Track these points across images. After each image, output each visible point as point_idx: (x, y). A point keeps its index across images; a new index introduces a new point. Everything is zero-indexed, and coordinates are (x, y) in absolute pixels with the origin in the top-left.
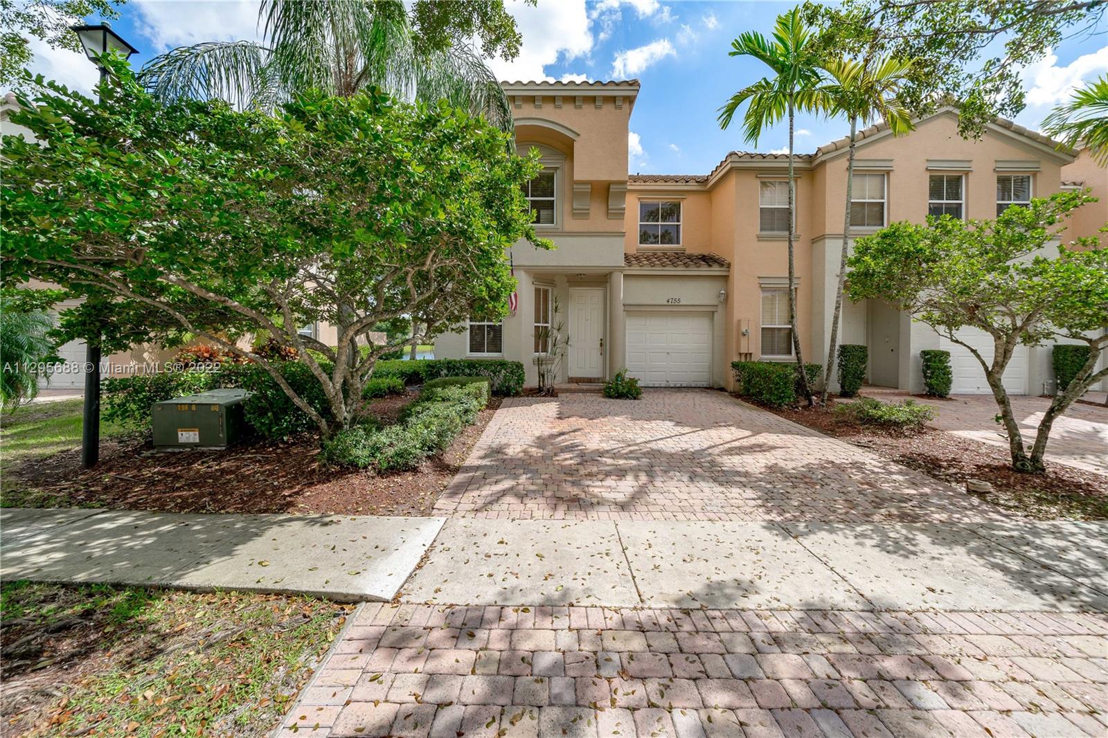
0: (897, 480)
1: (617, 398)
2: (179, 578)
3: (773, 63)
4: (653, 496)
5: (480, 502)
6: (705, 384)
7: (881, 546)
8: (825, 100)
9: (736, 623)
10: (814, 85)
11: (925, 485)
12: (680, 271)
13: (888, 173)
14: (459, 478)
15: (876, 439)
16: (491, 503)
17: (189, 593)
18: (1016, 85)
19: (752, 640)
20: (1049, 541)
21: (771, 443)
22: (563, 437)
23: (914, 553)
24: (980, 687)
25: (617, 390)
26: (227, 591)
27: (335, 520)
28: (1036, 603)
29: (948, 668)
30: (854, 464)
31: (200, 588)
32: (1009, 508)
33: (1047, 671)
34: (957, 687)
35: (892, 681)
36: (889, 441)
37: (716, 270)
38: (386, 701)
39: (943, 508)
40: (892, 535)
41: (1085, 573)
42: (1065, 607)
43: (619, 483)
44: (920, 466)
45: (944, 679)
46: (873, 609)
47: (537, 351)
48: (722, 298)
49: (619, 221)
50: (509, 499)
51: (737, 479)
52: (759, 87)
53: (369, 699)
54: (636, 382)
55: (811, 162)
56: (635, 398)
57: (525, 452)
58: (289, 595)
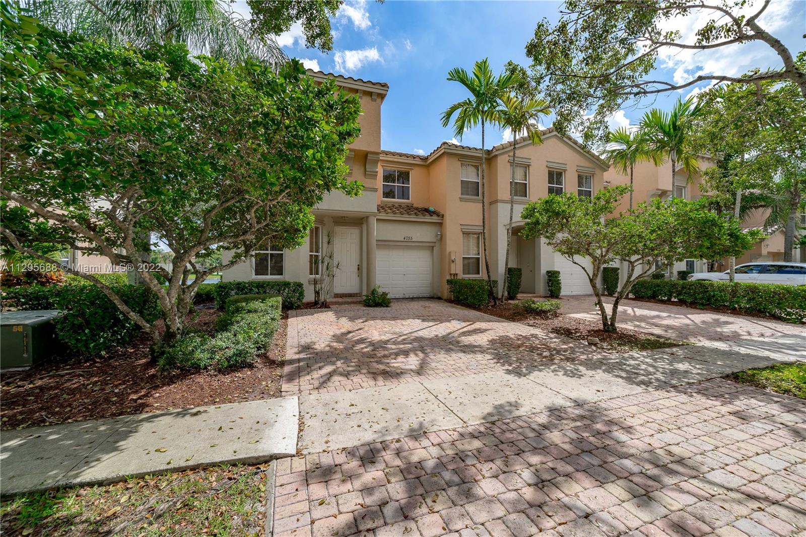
0: (555, 342)
1: (374, 306)
2: (76, 476)
3: (473, 90)
4: (433, 365)
5: (316, 384)
6: (428, 295)
7: (565, 374)
8: (499, 118)
9: (520, 423)
10: (495, 108)
11: (570, 343)
12: (413, 218)
13: (529, 166)
14: (287, 369)
15: (536, 321)
16: (324, 382)
17: (96, 486)
18: (607, 127)
19: (534, 429)
20: (632, 362)
21: (484, 328)
22: (351, 335)
23: (582, 376)
24: (638, 428)
25: (374, 301)
26: (141, 476)
27: (202, 410)
28: (639, 389)
29: (622, 422)
30: (532, 335)
31: (107, 479)
32: (609, 350)
33: (658, 416)
34: (629, 429)
35: (604, 433)
36: (543, 322)
37: (435, 219)
38: (340, 513)
39: (583, 353)
40: (568, 368)
41: (651, 374)
42: (650, 389)
43: (407, 359)
44: (562, 334)
45: (623, 428)
46: (578, 404)
47: (311, 274)
48: (439, 237)
49: (373, 180)
50: (336, 378)
51: (476, 349)
52: (465, 103)
53: (327, 515)
54: (387, 294)
55: (489, 155)
56: (387, 306)
57: (329, 346)
58: (206, 467)
